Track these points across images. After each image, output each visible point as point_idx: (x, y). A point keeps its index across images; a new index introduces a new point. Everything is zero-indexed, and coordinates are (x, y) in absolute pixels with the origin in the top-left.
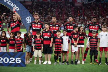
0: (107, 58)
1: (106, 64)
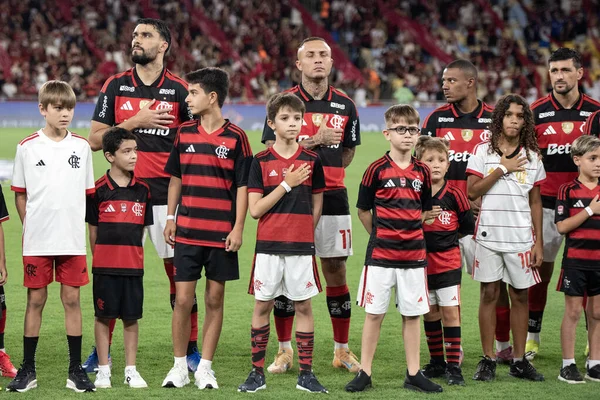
0: (79, 339)
1: (71, 384)
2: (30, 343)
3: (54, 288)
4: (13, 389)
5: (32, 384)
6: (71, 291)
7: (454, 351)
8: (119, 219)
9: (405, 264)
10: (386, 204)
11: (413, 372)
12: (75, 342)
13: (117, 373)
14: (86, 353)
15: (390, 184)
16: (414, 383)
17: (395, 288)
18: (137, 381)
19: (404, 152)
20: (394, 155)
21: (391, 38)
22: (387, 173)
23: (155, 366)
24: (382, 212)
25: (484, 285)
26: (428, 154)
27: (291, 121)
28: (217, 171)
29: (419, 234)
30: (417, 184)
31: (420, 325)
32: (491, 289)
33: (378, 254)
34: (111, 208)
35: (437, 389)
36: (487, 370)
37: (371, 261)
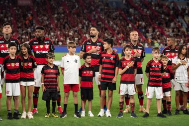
1: (75, 116)
2: (65, 106)
3: (71, 92)
4: (61, 117)
5: (66, 116)
6: (75, 93)
7: (169, 107)
8: (87, 75)
9: (157, 86)
10: (153, 71)
11: (159, 112)
12: (76, 105)
13: (87, 113)
14: (79, 108)
15: (153, 66)
16: (159, 115)
18: (91, 115)
19: (157, 58)
20: (154, 59)
21: (154, 31)
22: (153, 64)
23: (96, 111)
24: (151, 73)
25: (176, 91)
26: (163, 59)
27: (129, 51)
28: (111, 63)
29: (161, 79)
30: (160, 66)
31: (161, 101)
32: (178, 92)
33: (150, 84)
34: (85, 73)
35: (165, 117)
36: (177, 112)
37: (149, 85)
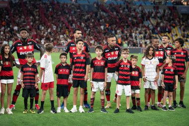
4: (38, 113)
5: (43, 112)
11: (128, 109)
12: (52, 102)
15: (122, 66)
17: (124, 89)
26: (133, 59)
31: (130, 98)
32: (147, 90)
34: (61, 71)
37: (118, 83)
